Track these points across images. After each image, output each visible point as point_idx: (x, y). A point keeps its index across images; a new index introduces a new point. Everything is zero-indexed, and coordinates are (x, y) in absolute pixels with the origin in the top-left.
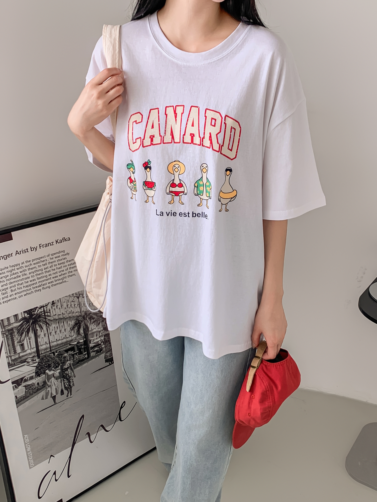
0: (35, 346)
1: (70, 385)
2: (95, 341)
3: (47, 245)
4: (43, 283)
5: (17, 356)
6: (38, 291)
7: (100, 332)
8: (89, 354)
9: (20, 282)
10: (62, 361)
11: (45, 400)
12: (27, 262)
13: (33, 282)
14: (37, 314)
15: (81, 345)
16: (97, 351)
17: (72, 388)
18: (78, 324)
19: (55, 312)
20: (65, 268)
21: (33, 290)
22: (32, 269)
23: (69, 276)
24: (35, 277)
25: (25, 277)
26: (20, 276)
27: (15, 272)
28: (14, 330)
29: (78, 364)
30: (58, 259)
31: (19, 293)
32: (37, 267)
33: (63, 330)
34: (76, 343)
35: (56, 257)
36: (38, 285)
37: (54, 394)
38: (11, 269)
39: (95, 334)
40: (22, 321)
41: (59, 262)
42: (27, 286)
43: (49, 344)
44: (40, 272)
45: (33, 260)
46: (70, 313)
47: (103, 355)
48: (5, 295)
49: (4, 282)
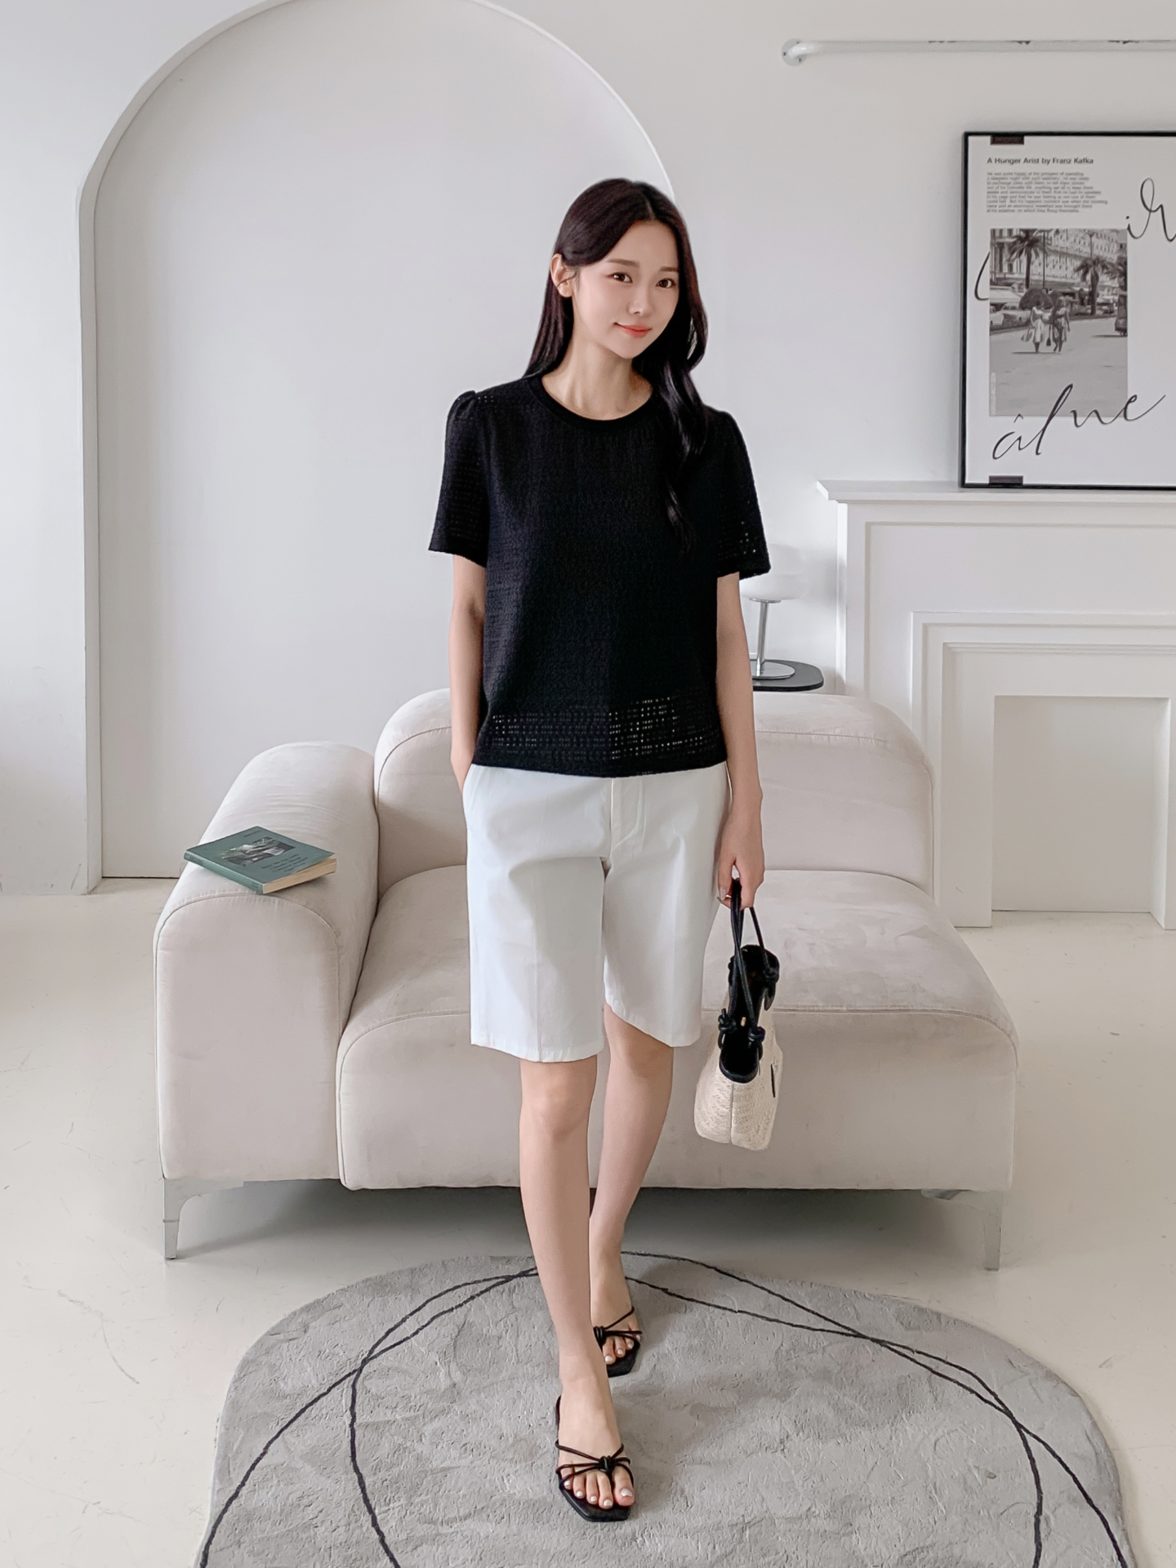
0: (1025, 273)
1: (1060, 339)
2: (1106, 297)
3: (1062, 161)
4: (1050, 204)
5: (1002, 276)
6: (1041, 211)
7: (1114, 288)
8: (1093, 312)
9: (1022, 195)
10: (1056, 305)
11: (1024, 343)
12: (1035, 174)
13: (1037, 199)
14: (1034, 238)
16: (1106, 312)
17: (1064, 345)
18: (1085, 267)
19: (1058, 243)
20: (1079, 195)
21: (1036, 209)
22: (1039, 183)
23: (1083, 206)
24: (1041, 194)
25: (1029, 190)
26: (1024, 188)
27: (1019, 181)
28: (1005, 246)
30: (1073, 181)
31: (1019, 206)
32: (1046, 183)
33: (1064, 267)
34: (1078, 289)
35: (1071, 179)
36: (1042, 204)
37: (1038, 340)
38: (1016, 176)
39: (1106, 290)
40: (1016, 239)
41: (1075, 186)
42: (1029, 202)
43: (1043, 277)
44: (1048, 190)
45: (1042, 174)
46: (1077, 250)
47: (1112, 321)
48: (1003, 204)
49: (1005, 188)
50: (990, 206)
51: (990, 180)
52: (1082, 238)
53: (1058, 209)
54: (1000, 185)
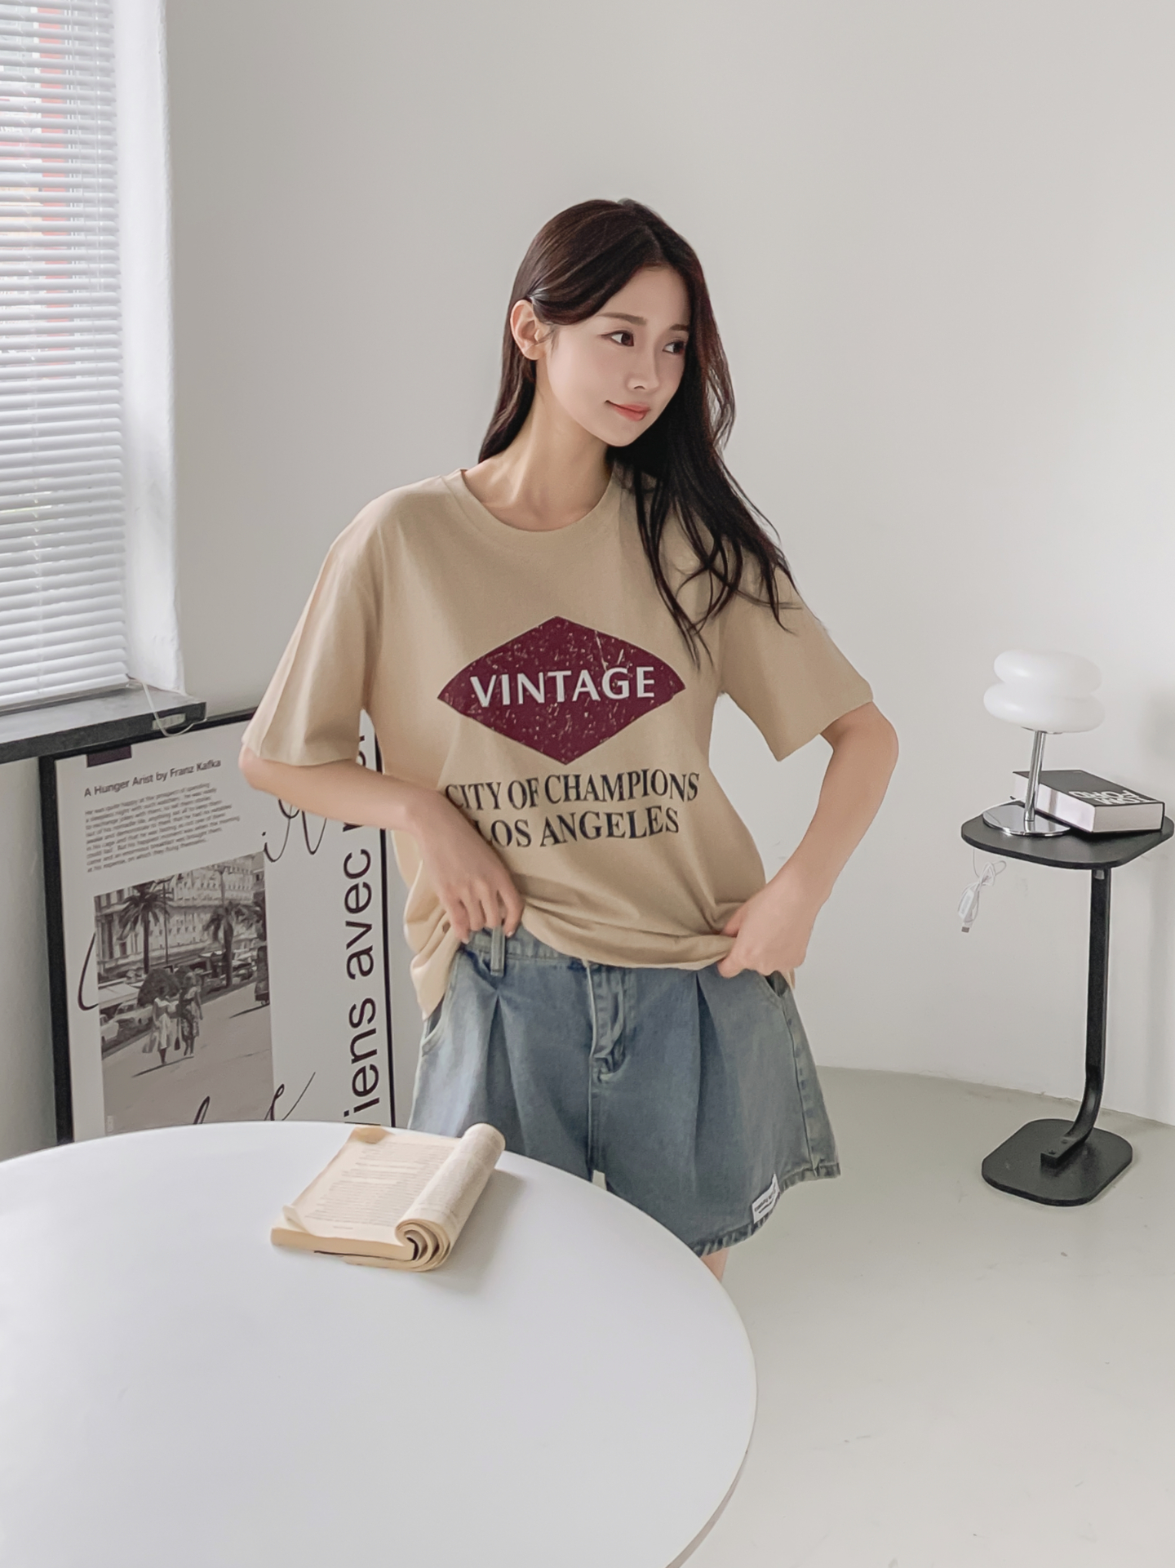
0: (143, 951)
1: (191, 1032)
2: (242, 957)
3: (182, 772)
4: (169, 839)
5: (113, 965)
6: (160, 852)
7: (251, 940)
8: (229, 979)
9: (133, 834)
10: (183, 986)
12: (148, 798)
13: (153, 836)
14: (152, 894)
15: (218, 961)
16: (243, 977)
17: (196, 1039)
18: (216, 921)
19: (182, 894)
20: (206, 817)
21: (151, 850)
22: (155, 811)
23: (211, 832)
24: (157, 828)
25: (143, 825)
26: (135, 823)
27: (128, 814)
28: (115, 917)
29: (210, 995)
30: (197, 798)
31: (129, 853)
32: (163, 809)
33: (191, 928)
34: (209, 955)
35: (194, 795)
36: (160, 841)
37: (164, 1045)
38: (122, 808)
39: (243, 944)
40: (128, 904)
41: (199, 804)
42: (142, 843)
43: (165, 951)
44: (167, 819)
45: (159, 796)
46: (204, 899)
47: (252, 986)
48: (109, 855)
49: (109, 830)
50: (92, 862)
52: (211, 879)
53: (179, 843)
54: (103, 827)
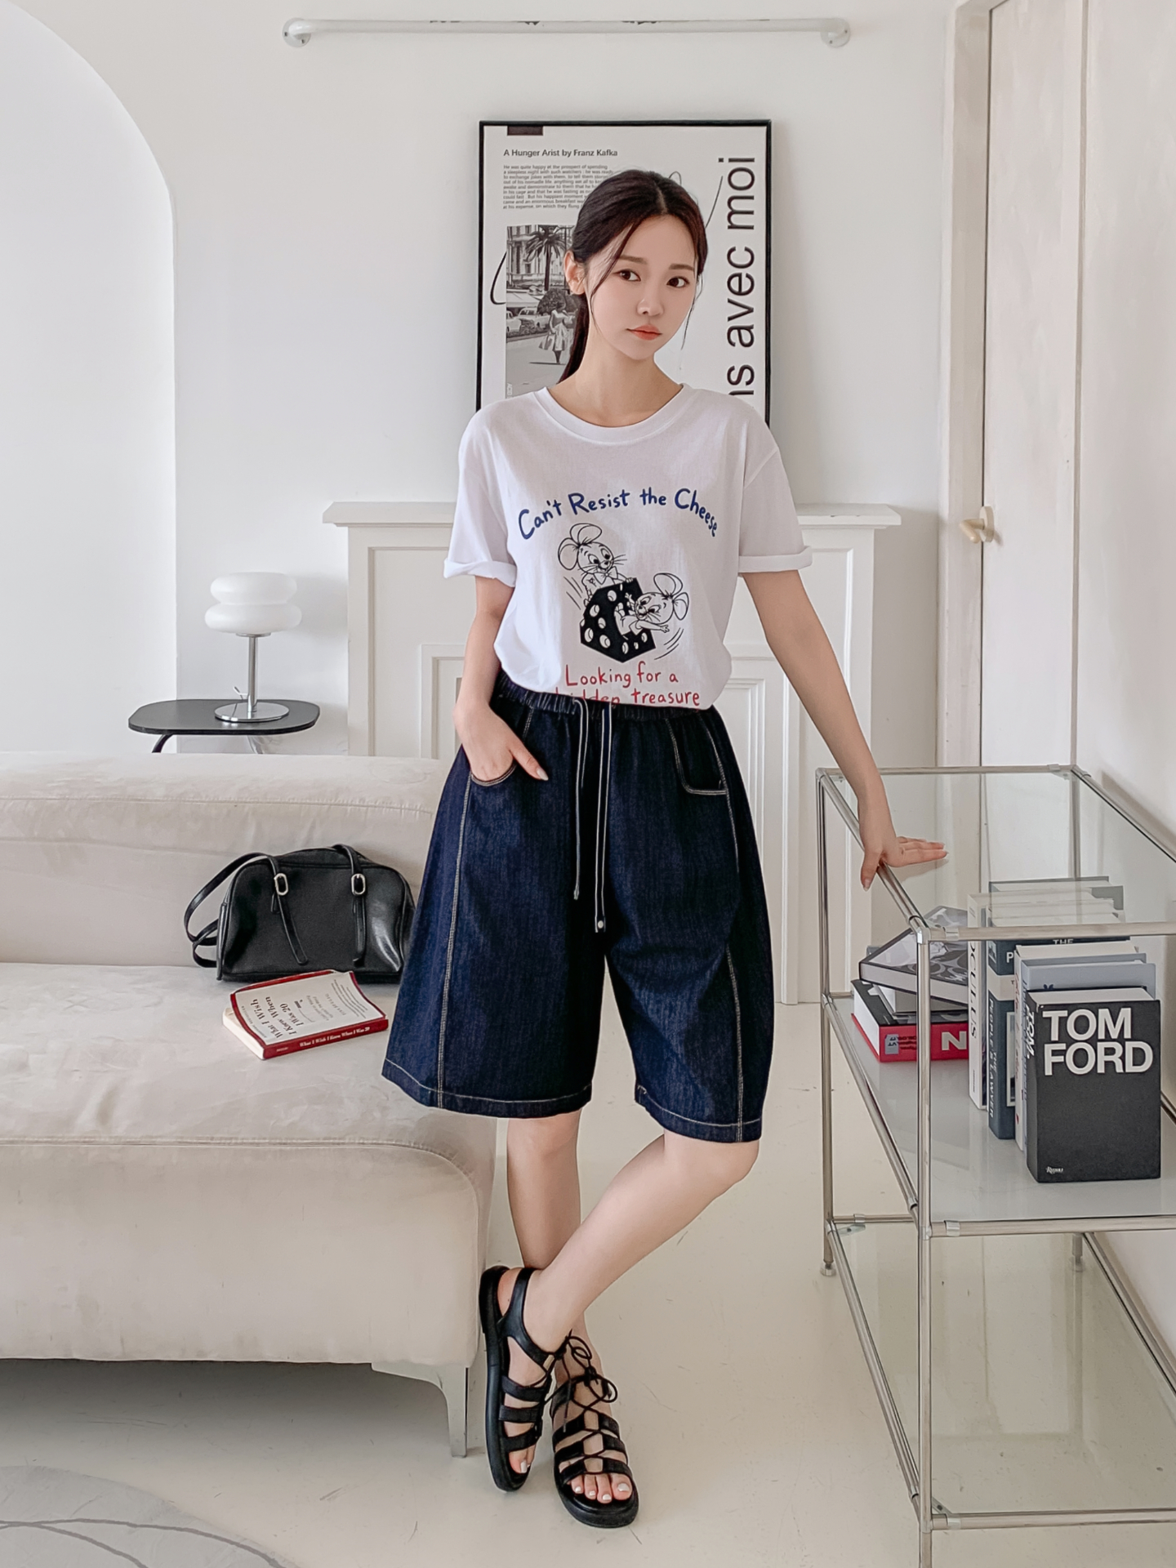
0: (544, 272)
3: (584, 154)
4: (571, 199)
5: (519, 278)
6: (563, 206)
9: (541, 189)
12: (554, 167)
13: (557, 194)
14: (554, 235)
21: (556, 204)
22: (559, 177)
24: (562, 189)
25: (549, 184)
26: (542, 182)
27: (537, 175)
28: (523, 244)
30: (596, 174)
31: (537, 202)
32: (567, 177)
35: (593, 172)
36: (563, 199)
37: (558, 347)
38: (534, 170)
40: (534, 236)
42: (548, 197)
44: (569, 184)
45: (563, 167)
48: (521, 200)
49: (522, 182)
50: (507, 202)
51: (506, 175)
54: (517, 180)
